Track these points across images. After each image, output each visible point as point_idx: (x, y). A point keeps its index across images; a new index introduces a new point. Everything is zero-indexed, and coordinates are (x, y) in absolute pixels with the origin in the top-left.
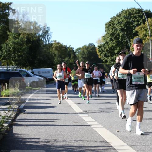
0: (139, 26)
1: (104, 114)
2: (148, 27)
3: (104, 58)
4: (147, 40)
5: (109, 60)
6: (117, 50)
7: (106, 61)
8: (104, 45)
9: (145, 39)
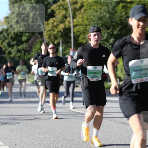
0: (56, 3)
1: (7, 126)
2: (69, 5)
3: (7, 48)
4: (67, 22)
5: (14, 51)
6: (25, 36)
7: (10, 53)
8: (7, 30)
9: (64, 22)
